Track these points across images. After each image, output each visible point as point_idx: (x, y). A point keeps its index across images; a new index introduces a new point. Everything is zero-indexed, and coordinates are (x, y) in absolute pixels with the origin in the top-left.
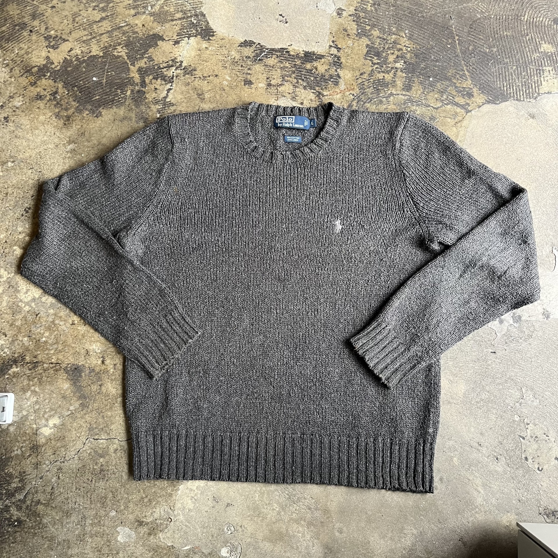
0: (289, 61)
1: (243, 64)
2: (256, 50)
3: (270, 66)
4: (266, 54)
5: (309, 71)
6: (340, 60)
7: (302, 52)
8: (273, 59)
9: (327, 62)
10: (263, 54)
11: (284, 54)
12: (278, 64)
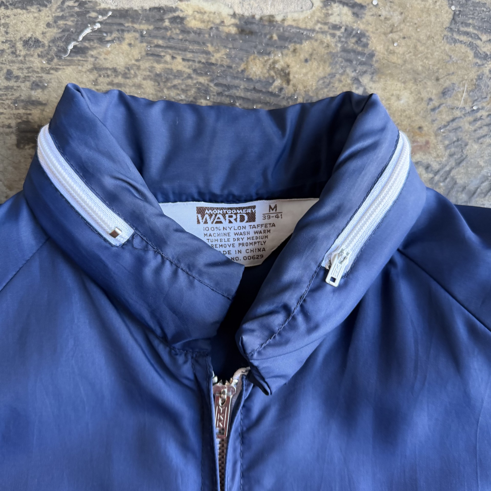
0: (185, 50)
1: (14, 68)
2: (63, 18)
3: (115, 70)
4: (99, 30)
5: (258, 86)
6: (366, 45)
7: (230, 21)
8: (125, 46)
9: (322, 51)
10: (88, 31)
11: (166, 29)
12: (146, 64)
